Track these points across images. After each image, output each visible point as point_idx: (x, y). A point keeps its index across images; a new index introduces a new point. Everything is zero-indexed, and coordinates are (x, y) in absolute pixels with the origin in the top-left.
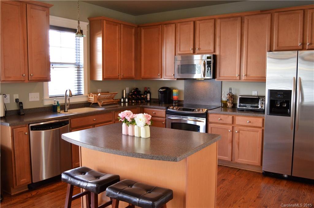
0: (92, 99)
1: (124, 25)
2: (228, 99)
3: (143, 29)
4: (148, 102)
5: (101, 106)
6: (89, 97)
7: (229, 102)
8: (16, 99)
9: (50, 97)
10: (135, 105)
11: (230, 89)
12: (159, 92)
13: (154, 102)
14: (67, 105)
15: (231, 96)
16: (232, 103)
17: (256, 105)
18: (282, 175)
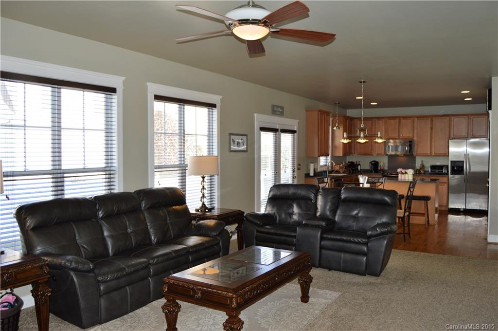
0: (337, 168)
2: (421, 168)
6: (335, 167)
7: (422, 170)
11: (422, 161)
12: (371, 164)
13: (364, 172)
15: (423, 166)
16: (424, 170)
17: (441, 170)
18: (459, 209)
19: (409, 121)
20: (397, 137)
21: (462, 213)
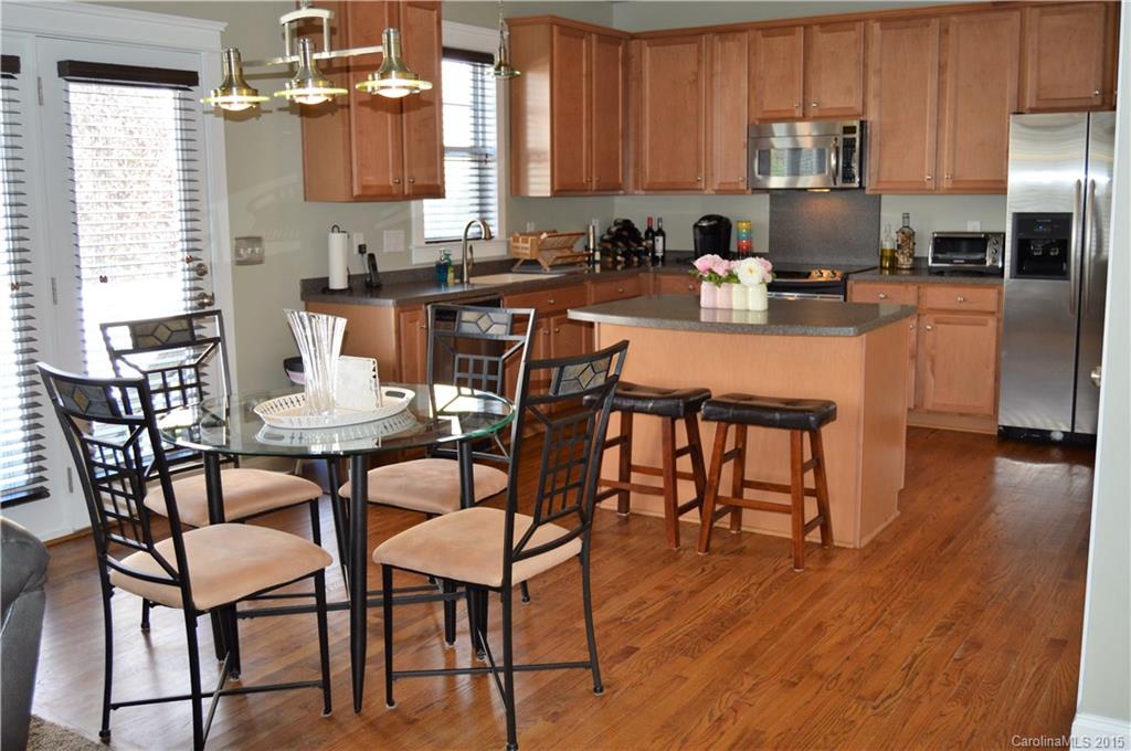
0: (525, 249)
1: (598, 34)
2: (898, 246)
3: (649, 45)
4: (655, 260)
5: (548, 269)
6: (516, 244)
7: (903, 253)
8: (360, 247)
9: (427, 243)
10: (623, 268)
11: (906, 216)
12: (697, 230)
14: (468, 265)
15: (908, 236)
16: (911, 256)
17: (979, 256)
18: (1045, 434)
19: (851, 36)
20: (799, 113)
21: (1055, 452)
